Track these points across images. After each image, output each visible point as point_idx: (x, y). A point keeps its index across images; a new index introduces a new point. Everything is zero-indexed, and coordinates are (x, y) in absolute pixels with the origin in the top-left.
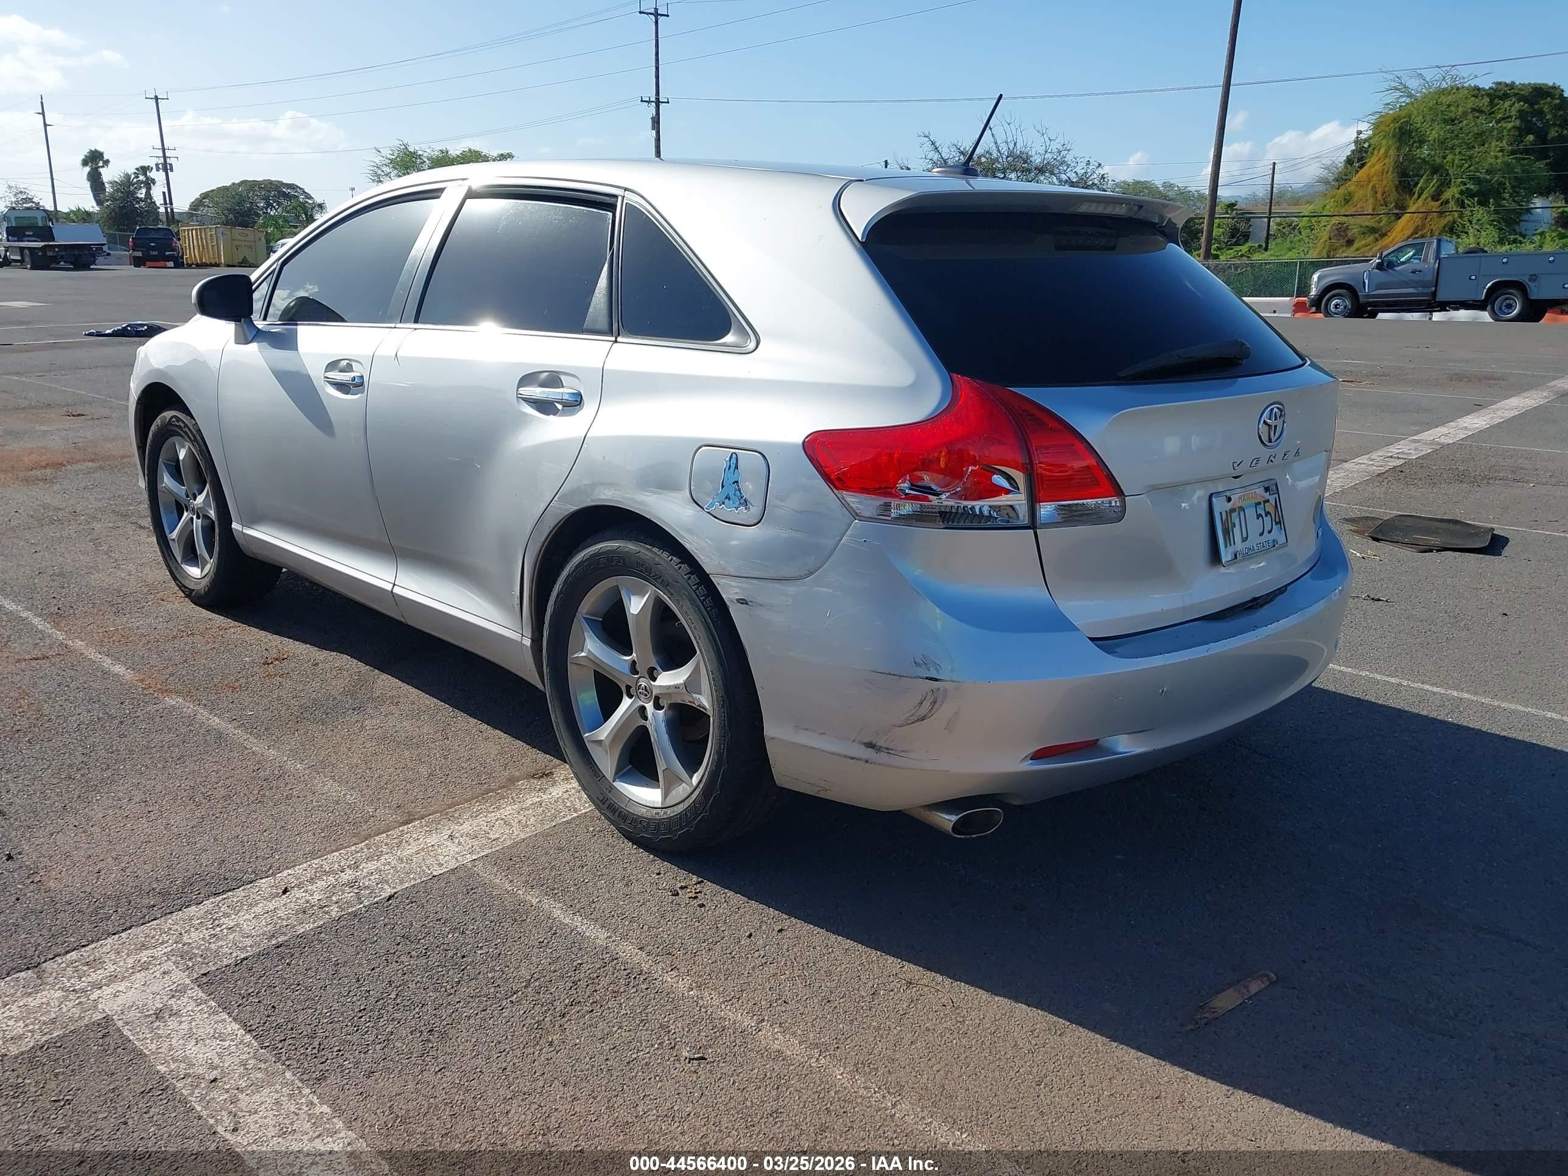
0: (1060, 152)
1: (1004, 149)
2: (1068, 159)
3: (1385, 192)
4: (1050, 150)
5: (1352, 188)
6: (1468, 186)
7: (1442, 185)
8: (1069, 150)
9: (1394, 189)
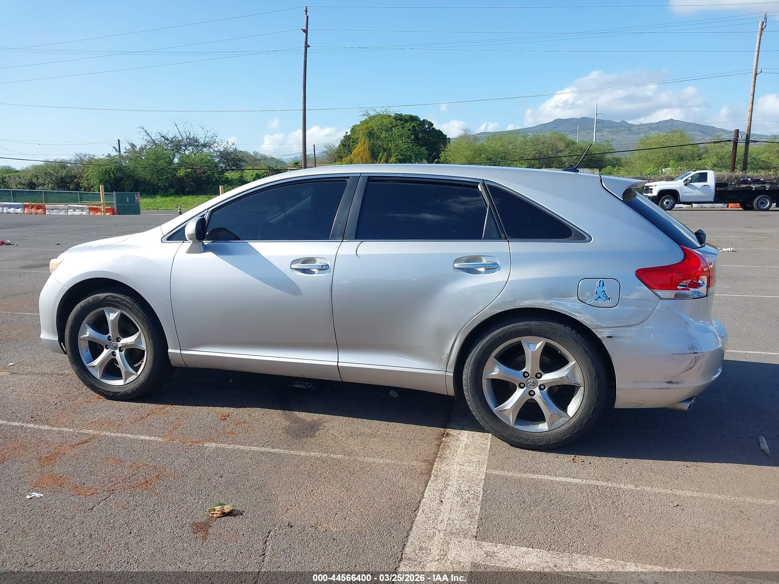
0: (212, 137)
1: (184, 136)
2: (217, 140)
3: (366, 159)
4: (207, 137)
5: (352, 157)
6: (399, 157)
7: (388, 156)
8: (217, 136)
9: (370, 158)
